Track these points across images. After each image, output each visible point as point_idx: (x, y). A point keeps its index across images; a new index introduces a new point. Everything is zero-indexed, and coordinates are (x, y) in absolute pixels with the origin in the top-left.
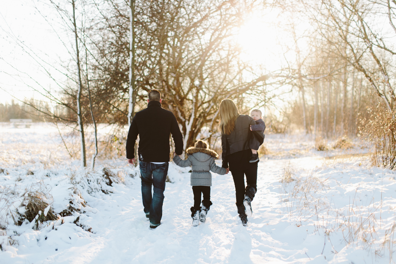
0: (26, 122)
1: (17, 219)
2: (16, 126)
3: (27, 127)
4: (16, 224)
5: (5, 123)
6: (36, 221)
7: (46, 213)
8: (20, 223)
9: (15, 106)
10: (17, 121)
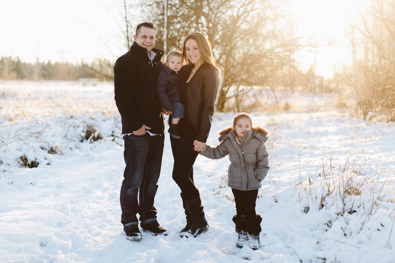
0: (93, 81)
1: (80, 139)
2: (84, 85)
3: (94, 85)
4: (79, 141)
5: (75, 82)
6: (91, 140)
7: (96, 136)
8: (82, 141)
9: (84, 66)
10: (85, 80)
